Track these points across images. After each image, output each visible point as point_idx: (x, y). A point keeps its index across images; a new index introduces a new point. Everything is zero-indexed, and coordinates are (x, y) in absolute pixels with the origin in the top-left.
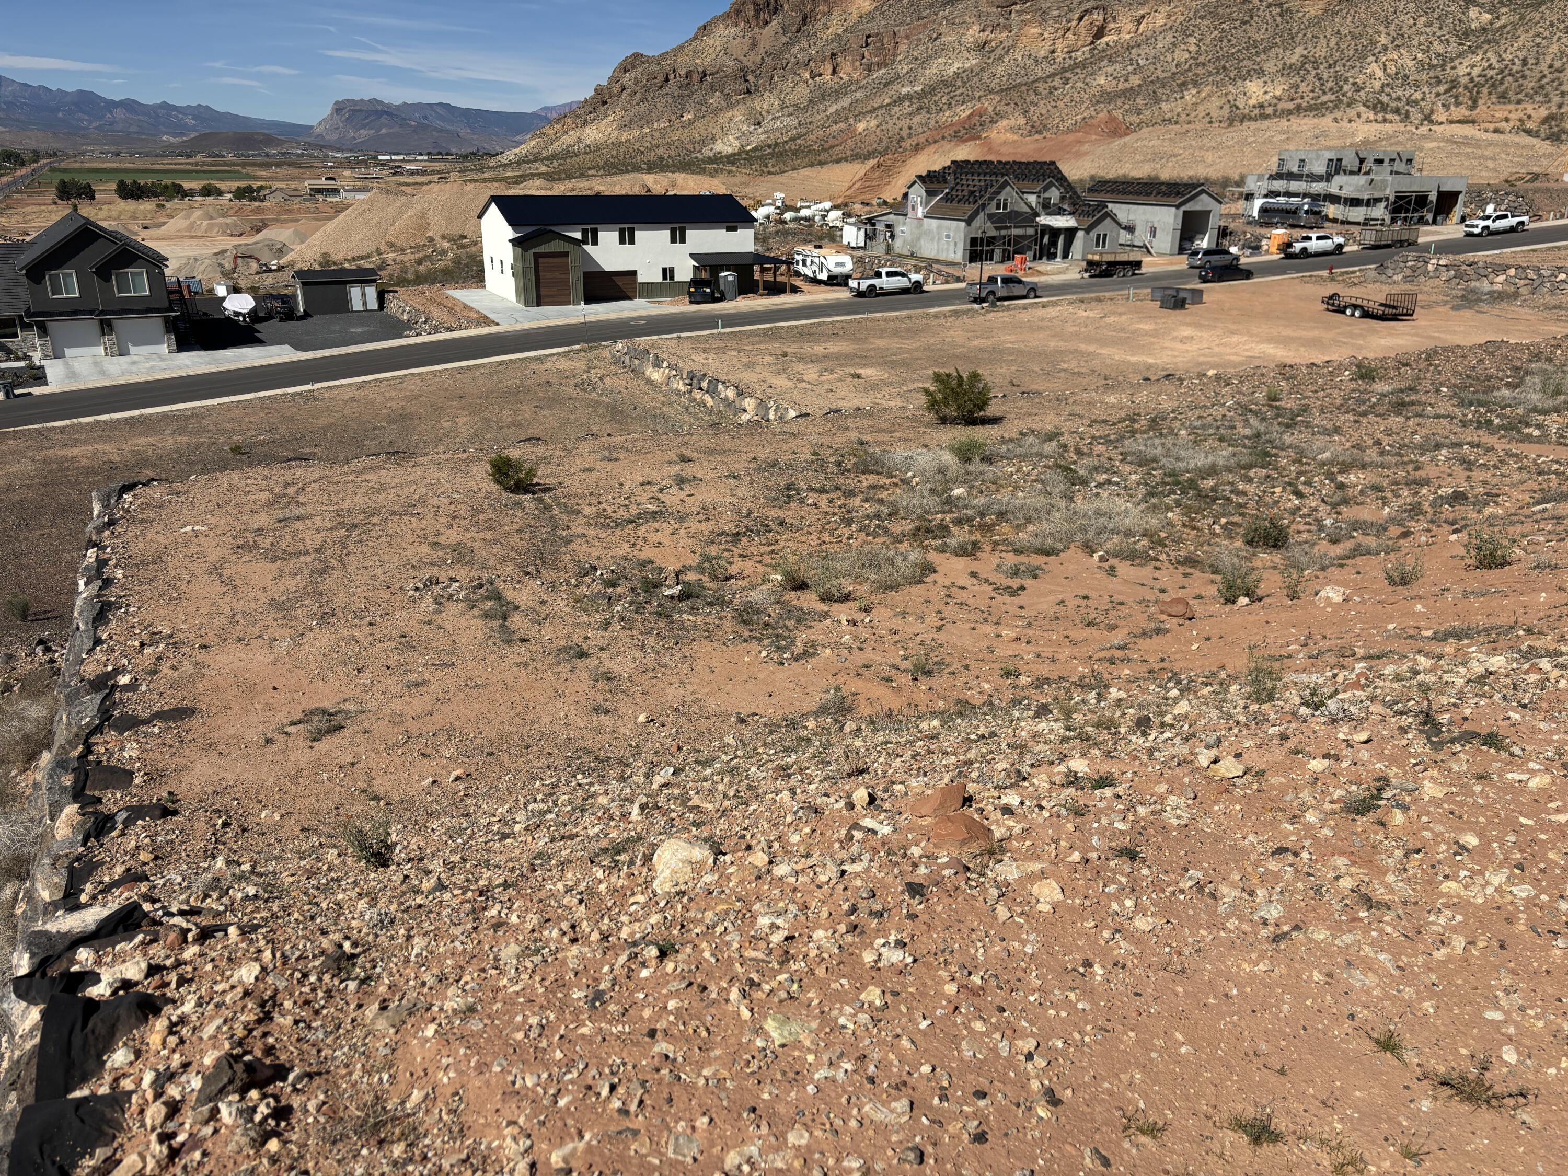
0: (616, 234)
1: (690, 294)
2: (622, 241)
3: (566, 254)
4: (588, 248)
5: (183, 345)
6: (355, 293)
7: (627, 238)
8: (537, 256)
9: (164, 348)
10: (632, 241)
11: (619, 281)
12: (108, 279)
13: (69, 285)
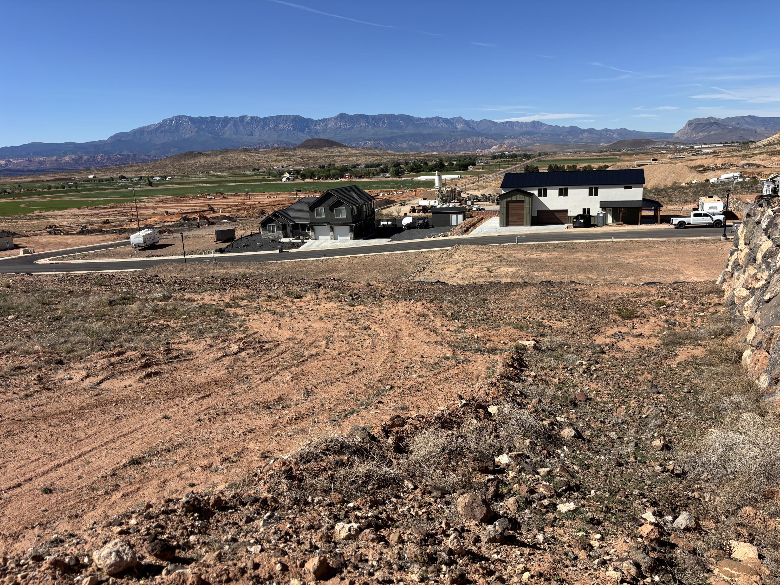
0: (557, 191)
1: (574, 223)
2: (560, 194)
3: (523, 202)
4: (541, 198)
5: (356, 237)
6: (454, 217)
7: (563, 193)
8: (507, 203)
9: (349, 238)
10: (566, 195)
11: (558, 215)
12: (333, 211)
13: (322, 213)
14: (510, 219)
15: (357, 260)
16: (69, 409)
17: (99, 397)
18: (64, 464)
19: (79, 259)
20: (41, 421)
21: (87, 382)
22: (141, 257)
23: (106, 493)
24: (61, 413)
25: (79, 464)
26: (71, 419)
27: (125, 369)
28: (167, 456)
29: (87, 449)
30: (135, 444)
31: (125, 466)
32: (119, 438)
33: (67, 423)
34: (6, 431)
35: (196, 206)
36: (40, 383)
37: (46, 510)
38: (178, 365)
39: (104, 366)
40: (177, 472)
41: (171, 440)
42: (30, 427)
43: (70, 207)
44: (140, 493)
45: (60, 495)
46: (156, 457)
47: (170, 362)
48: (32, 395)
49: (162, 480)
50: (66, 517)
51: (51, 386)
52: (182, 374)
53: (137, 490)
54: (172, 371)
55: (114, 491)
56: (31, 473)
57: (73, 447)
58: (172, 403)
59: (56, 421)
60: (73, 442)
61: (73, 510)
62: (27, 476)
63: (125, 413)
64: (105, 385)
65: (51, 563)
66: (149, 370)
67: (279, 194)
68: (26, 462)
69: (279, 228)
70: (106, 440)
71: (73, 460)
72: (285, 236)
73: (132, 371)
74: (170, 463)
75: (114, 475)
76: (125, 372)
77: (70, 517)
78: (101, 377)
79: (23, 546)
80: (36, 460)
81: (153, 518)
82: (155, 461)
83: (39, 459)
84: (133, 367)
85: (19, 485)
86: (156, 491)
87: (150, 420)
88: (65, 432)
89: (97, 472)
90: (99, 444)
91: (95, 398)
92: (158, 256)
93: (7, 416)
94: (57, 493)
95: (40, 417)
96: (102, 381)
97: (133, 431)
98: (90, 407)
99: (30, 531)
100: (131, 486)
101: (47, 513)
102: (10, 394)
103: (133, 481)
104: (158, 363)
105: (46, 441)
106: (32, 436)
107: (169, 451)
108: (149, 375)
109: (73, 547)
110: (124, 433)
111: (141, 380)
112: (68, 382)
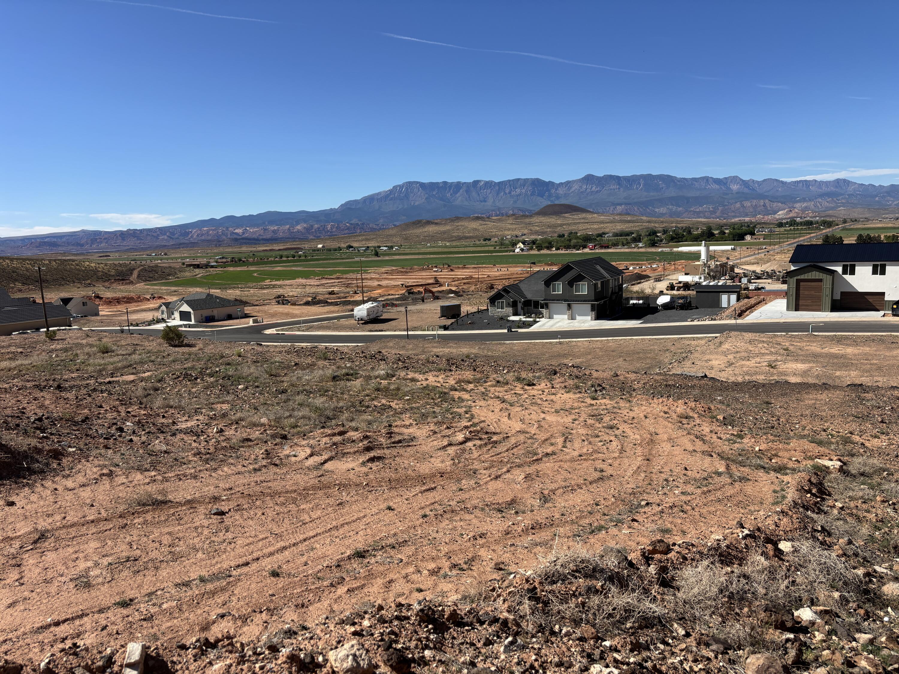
0: (870, 268)
2: (875, 272)
3: (821, 280)
4: (847, 277)
5: (598, 317)
6: (724, 298)
7: (879, 270)
8: (798, 281)
9: (589, 318)
10: (883, 273)
11: (870, 299)
12: (572, 287)
13: (559, 288)
14: (801, 302)
15: (599, 345)
16: (294, 488)
17: (323, 479)
18: (290, 547)
19: (303, 331)
20: (268, 498)
21: (311, 462)
22: (364, 331)
23: (332, 585)
24: (287, 492)
25: (304, 549)
26: (297, 499)
27: (348, 450)
28: (392, 552)
29: (311, 534)
30: (359, 535)
31: (349, 558)
32: (342, 525)
33: (293, 503)
34: (236, 504)
35: (421, 279)
36: (267, 458)
37: (273, 595)
38: (402, 451)
39: (328, 446)
40: (402, 572)
41: (395, 535)
42: (258, 503)
43: (298, 277)
44: (366, 590)
45: (287, 580)
46: (381, 553)
47: (393, 447)
48: (260, 470)
49: (388, 579)
50: (293, 606)
51: (278, 462)
52: (405, 461)
53: (362, 587)
54: (395, 457)
55: (339, 583)
56: (259, 553)
57: (298, 530)
58: (396, 493)
59: (282, 499)
60: (299, 525)
61: (299, 599)
62: (255, 555)
63: (348, 499)
64: (329, 466)
65: (288, 657)
66: (372, 454)
67: (511, 267)
68: (254, 540)
69: (508, 305)
70: (329, 526)
71: (298, 543)
72: (516, 314)
73: (355, 453)
74: (396, 562)
75: (339, 566)
76: (348, 453)
77: (297, 606)
78: (325, 457)
79: (251, 630)
80: (263, 539)
81: (386, 622)
82: (379, 557)
83: (266, 538)
84: (356, 449)
85: (247, 564)
86: (381, 591)
87: (373, 510)
88: (290, 513)
89: (322, 560)
90: (323, 529)
91: (319, 479)
92: (380, 331)
93: (237, 489)
94: (284, 577)
95: (267, 493)
96: (325, 462)
97: (357, 520)
98: (314, 488)
99: (258, 615)
100: (356, 581)
101: (274, 598)
102: (240, 467)
103: (357, 575)
104: (380, 447)
105: (273, 520)
106: (260, 513)
107: (394, 547)
108: (372, 460)
109: (306, 642)
110: (348, 521)
111: (363, 464)
112: (293, 459)
